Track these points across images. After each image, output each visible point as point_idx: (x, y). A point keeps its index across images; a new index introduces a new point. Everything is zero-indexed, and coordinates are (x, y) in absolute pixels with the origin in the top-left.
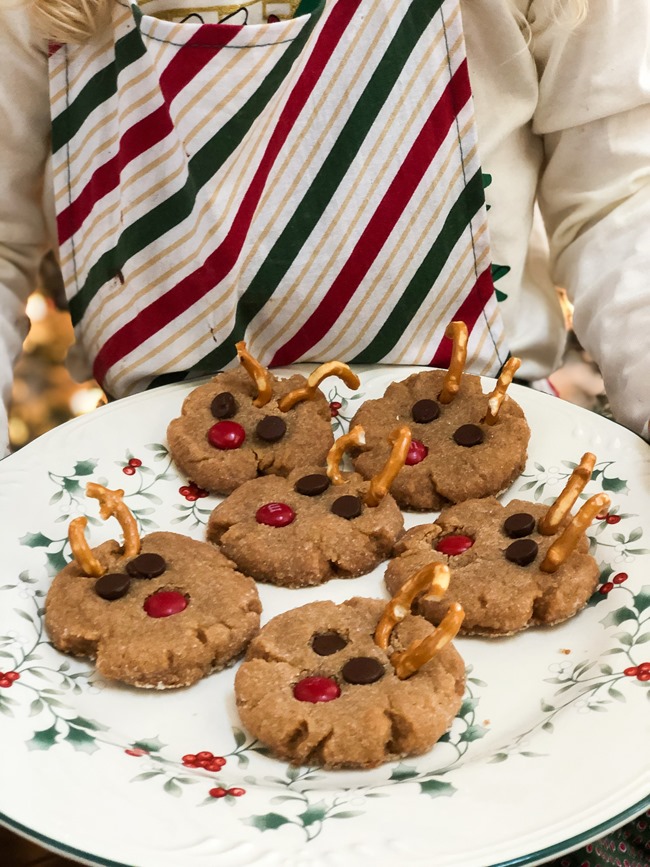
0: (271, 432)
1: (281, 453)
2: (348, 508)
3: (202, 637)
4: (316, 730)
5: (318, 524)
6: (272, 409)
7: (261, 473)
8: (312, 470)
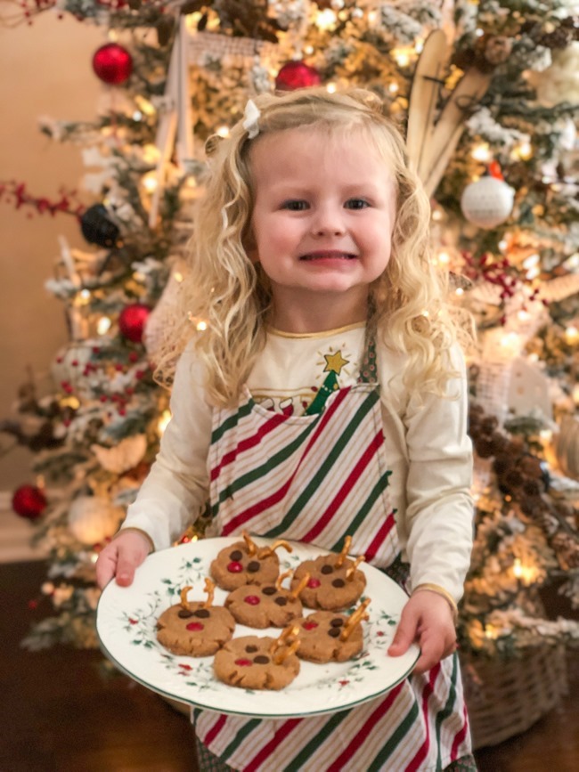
0: (254, 568)
1: (257, 576)
2: (281, 602)
3: (191, 641)
4: (240, 674)
5: (268, 606)
6: (255, 558)
7: (248, 583)
8: (270, 585)
